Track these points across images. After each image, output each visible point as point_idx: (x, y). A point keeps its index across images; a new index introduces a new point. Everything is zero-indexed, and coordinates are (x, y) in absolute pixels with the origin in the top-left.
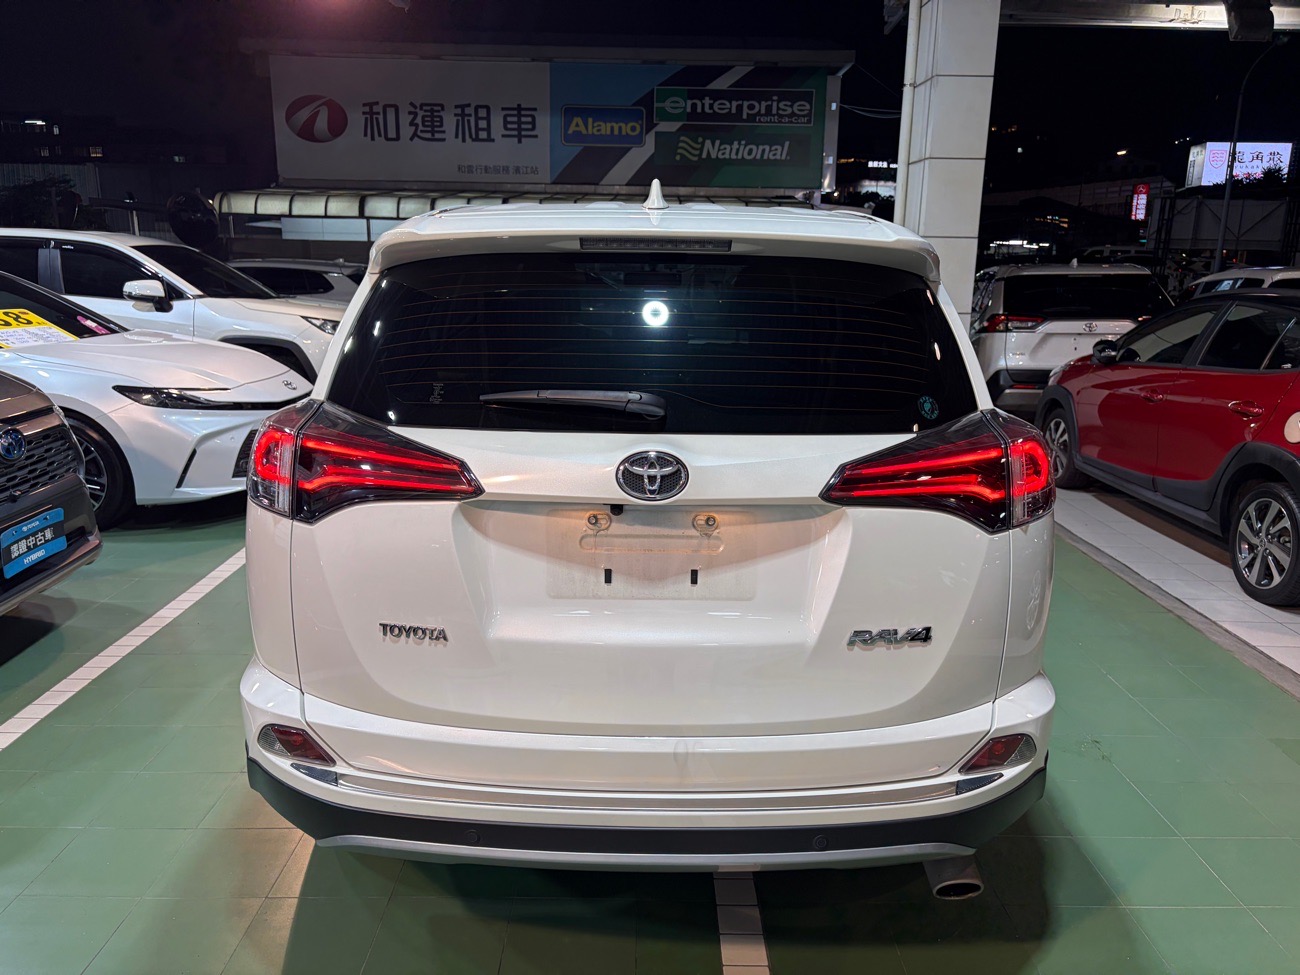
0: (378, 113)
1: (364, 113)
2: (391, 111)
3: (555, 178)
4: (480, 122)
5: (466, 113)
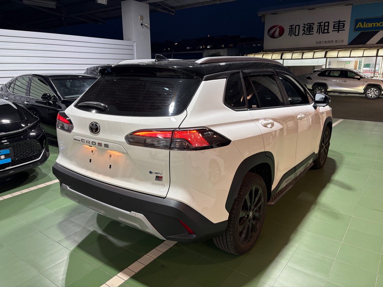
0: (294, 28)
1: (289, 29)
2: (297, 27)
3: (349, 43)
4: (325, 27)
5: (321, 25)
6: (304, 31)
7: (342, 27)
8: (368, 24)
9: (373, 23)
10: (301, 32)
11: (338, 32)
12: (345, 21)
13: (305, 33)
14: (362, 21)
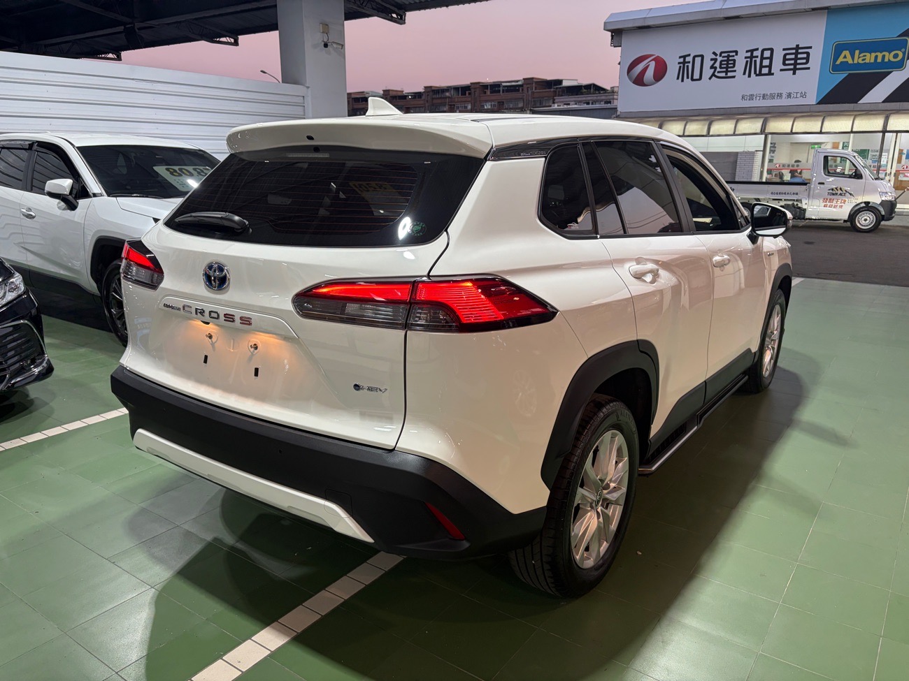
0: (689, 62)
1: (679, 63)
2: (698, 60)
3: (819, 100)
4: (764, 61)
5: (754, 55)
6: (713, 70)
7: (804, 61)
8: (865, 56)
9: (877, 54)
10: (708, 72)
11: (794, 73)
12: (810, 48)
13: (716, 74)
14: (852, 47)
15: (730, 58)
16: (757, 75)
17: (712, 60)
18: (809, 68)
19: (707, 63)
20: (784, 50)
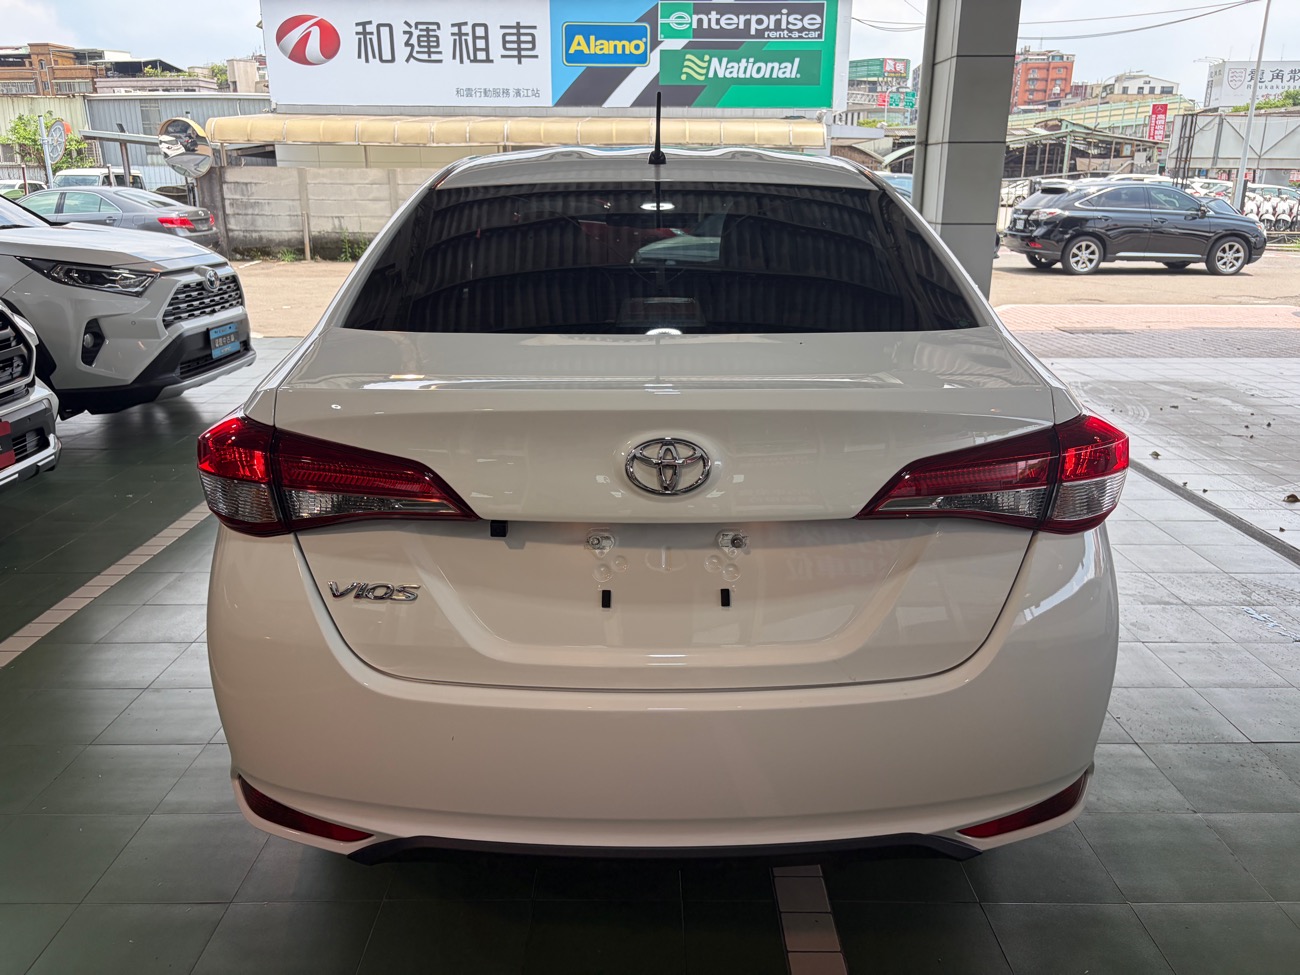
0: (372, 33)
1: (357, 33)
2: (385, 31)
3: (556, 101)
4: (478, 41)
5: (463, 31)
6: (409, 49)
7: (530, 46)
8: (602, 44)
9: (617, 42)
10: (402, 52)
11: (520, 62)
12: (535, 27)
13: (415, 54)
14: (587, 31)
15: (431, 33)
16: (471, 61)
17: (405, 32)
18: (536, 57)
19: (400, 39)
20: (502, 27)
